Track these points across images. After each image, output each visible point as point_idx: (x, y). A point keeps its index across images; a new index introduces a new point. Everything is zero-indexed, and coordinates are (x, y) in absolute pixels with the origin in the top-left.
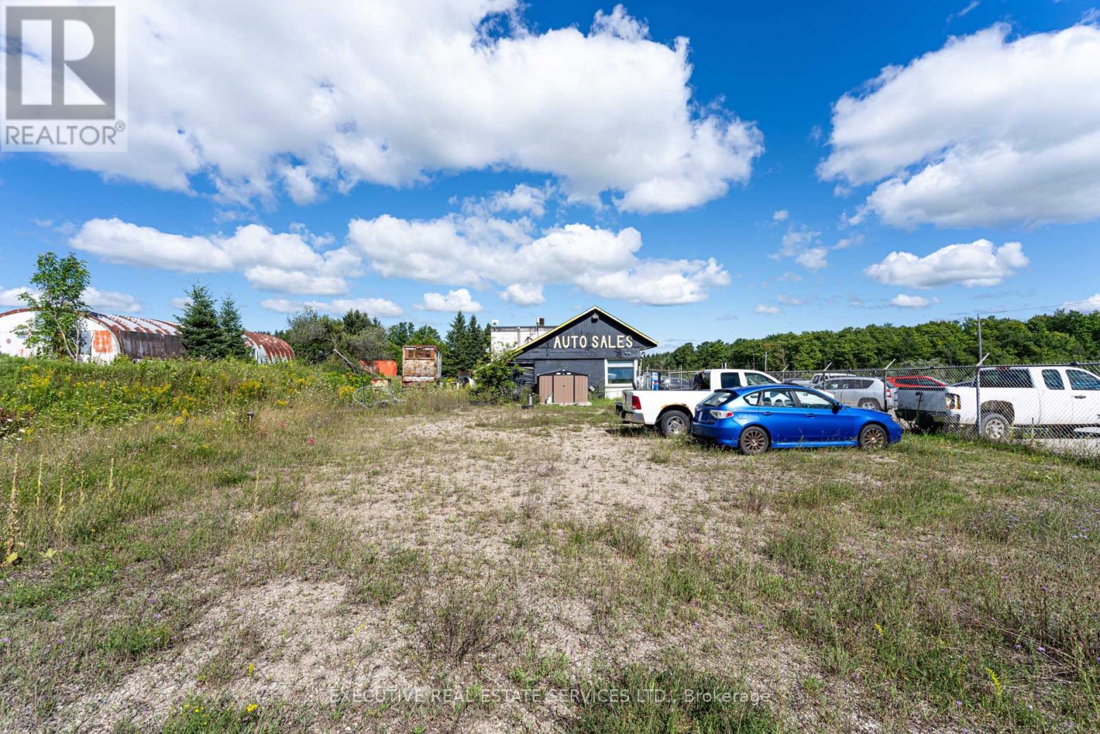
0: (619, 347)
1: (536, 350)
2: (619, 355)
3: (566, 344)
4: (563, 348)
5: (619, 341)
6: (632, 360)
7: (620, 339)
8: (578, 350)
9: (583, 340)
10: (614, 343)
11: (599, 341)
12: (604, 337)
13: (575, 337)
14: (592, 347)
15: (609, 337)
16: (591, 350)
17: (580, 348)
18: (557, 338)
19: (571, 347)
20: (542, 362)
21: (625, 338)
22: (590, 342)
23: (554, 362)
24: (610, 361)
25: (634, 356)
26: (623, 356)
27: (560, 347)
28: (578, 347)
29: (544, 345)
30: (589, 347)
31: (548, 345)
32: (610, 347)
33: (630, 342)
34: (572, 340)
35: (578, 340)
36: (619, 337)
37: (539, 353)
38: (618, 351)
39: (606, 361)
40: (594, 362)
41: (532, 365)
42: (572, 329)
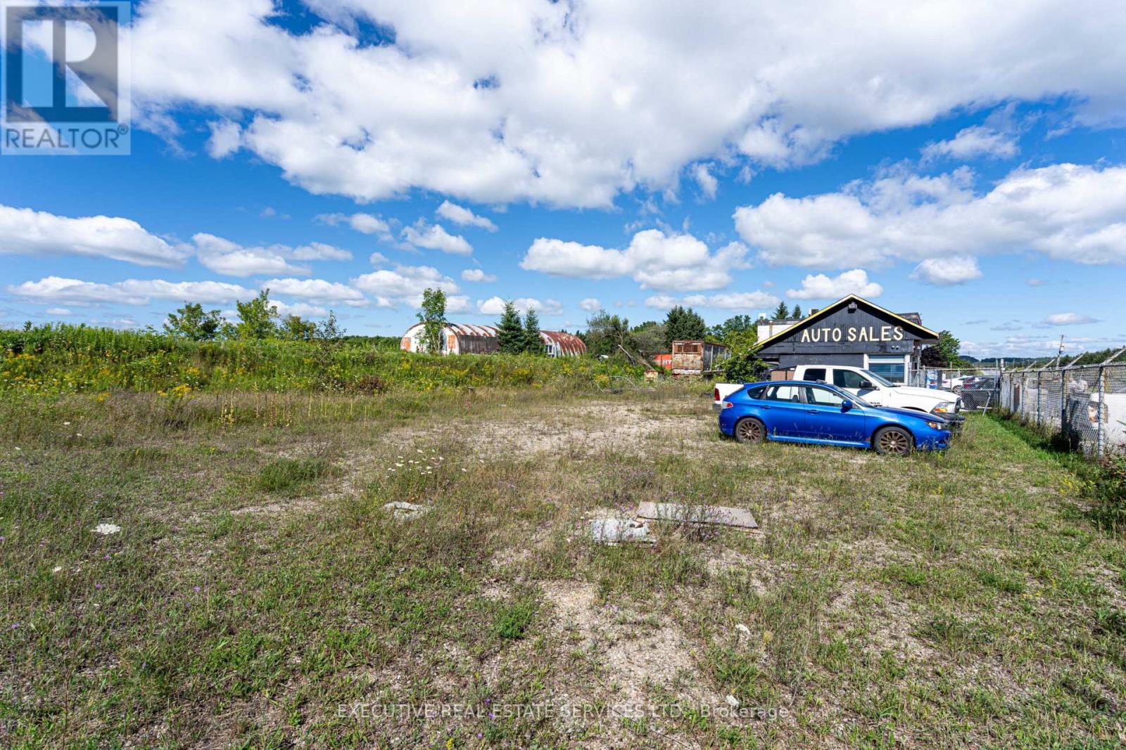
0: (883, 339)
1: (781, 344)
2: (883, 349)
3: (816, 337)
4: (812, 341)
5: (883, 333)
6: (902, 355)
7: (886, 330)
8: (830, 344)
9: (837, 333)
10: (877, 334)
11: (858, 333)
12: (863, 329)
13: (826, 330)
14: (847, 341)
15: (871, 328)
16: (846, 344)
17: (833, 341)
18: (806, 331)
19: (822, 340)
20: (788, 356)
21: (893, 329)
22: (845, 334)
23: (802, 356)
24: (870, 356)
25: (904, 350)
26: (889, 350)
27: (809, 341)
28: (830, 340)
29: (791, 339)
30: (844, 340)
31: (795, 339)
32: (871, 339)
33: (898, 333)
34: (823, 333)
35: (830, 333)
36: (883, 328)
37: (785, 347)
38: (883, 345)
39: (866, 357)
40: (849, 357)
41: (777, 360)
42: (823, 321)
